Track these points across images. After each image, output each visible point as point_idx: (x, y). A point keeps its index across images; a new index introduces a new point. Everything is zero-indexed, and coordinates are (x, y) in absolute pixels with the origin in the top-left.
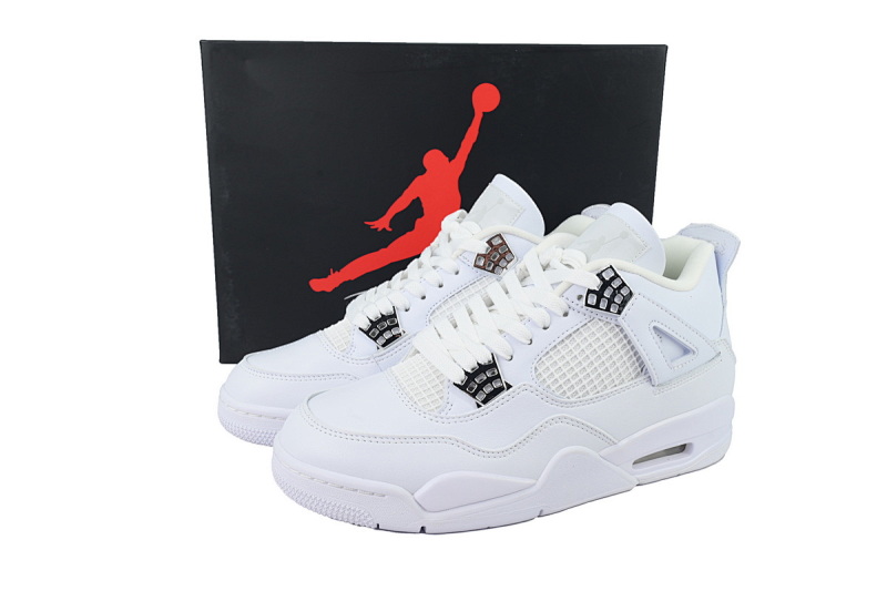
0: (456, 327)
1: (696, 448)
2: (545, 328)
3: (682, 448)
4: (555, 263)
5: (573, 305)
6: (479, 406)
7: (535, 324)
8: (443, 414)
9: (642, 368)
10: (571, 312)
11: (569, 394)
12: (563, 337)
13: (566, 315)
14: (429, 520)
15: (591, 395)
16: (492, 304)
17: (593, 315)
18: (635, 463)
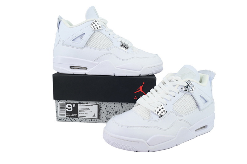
0: (149, 97)
1: (208, 127)
2: (174, 97)
3: (205, 127)
4: (173, 80)
5: (180, 90)
6: (160, 117)
7: (172, 96)
8: (151, 120)
9: (198, 106)
10: (180, 92)
11: (181, 113)
12: (178, 99)
13: (179, 93)
14: (150, 148)
15: (186, 113)
16: (157, 91)
17: (185, 93)
18: (196, 131)
